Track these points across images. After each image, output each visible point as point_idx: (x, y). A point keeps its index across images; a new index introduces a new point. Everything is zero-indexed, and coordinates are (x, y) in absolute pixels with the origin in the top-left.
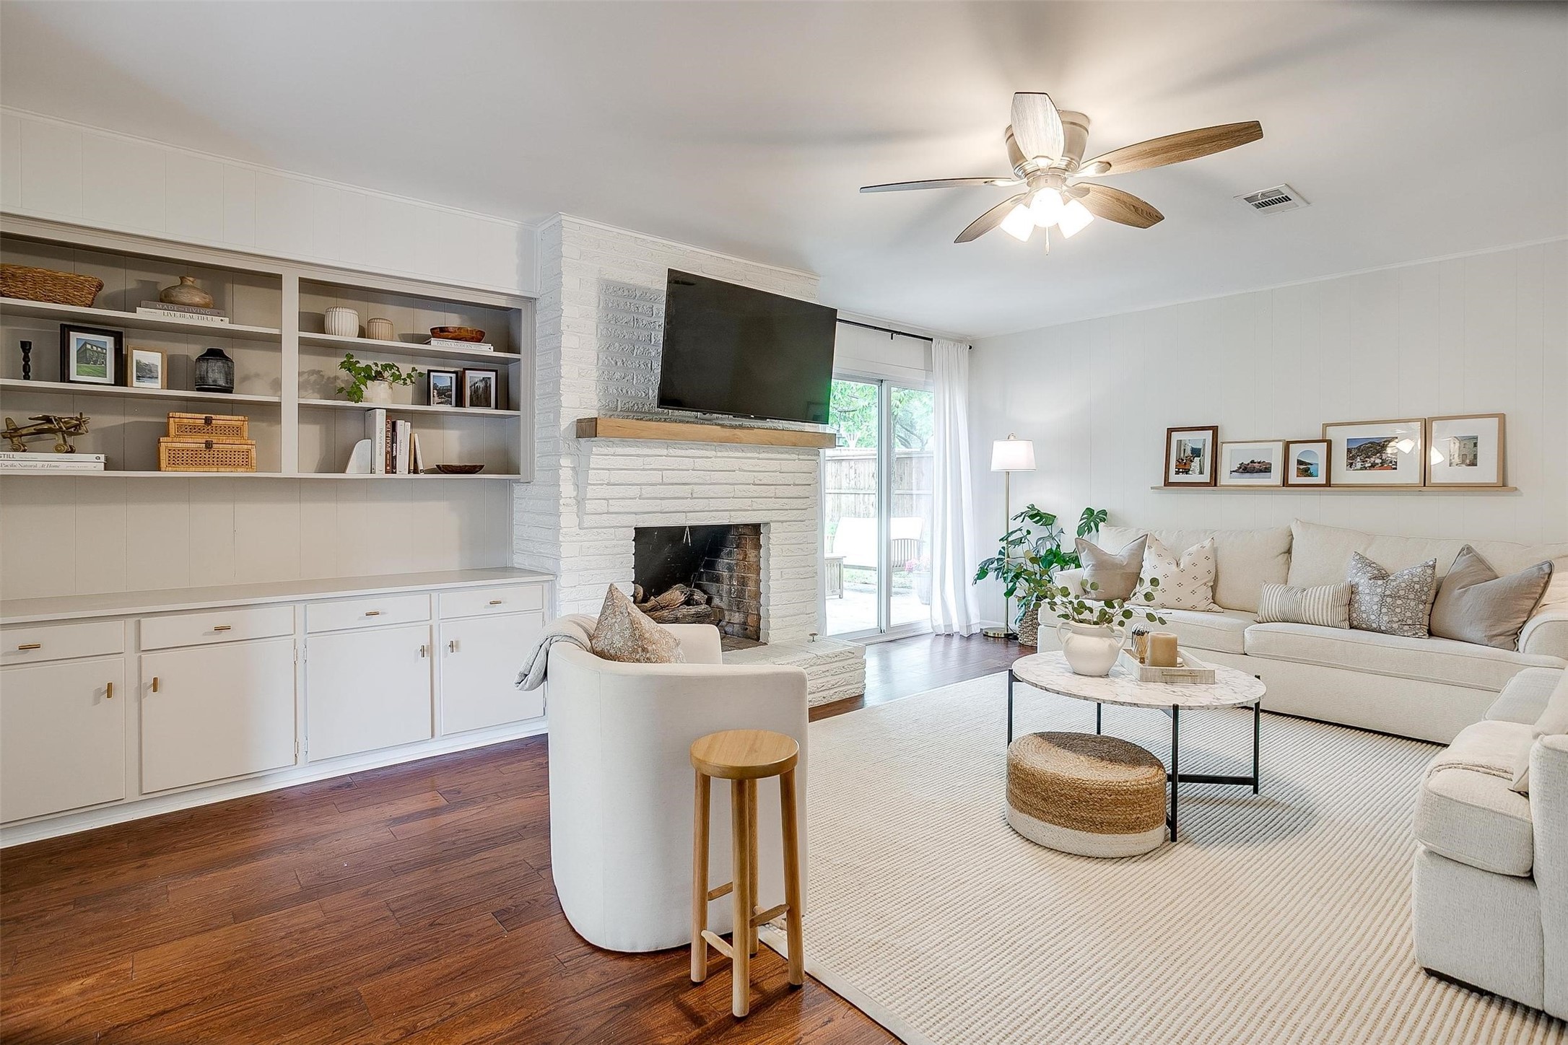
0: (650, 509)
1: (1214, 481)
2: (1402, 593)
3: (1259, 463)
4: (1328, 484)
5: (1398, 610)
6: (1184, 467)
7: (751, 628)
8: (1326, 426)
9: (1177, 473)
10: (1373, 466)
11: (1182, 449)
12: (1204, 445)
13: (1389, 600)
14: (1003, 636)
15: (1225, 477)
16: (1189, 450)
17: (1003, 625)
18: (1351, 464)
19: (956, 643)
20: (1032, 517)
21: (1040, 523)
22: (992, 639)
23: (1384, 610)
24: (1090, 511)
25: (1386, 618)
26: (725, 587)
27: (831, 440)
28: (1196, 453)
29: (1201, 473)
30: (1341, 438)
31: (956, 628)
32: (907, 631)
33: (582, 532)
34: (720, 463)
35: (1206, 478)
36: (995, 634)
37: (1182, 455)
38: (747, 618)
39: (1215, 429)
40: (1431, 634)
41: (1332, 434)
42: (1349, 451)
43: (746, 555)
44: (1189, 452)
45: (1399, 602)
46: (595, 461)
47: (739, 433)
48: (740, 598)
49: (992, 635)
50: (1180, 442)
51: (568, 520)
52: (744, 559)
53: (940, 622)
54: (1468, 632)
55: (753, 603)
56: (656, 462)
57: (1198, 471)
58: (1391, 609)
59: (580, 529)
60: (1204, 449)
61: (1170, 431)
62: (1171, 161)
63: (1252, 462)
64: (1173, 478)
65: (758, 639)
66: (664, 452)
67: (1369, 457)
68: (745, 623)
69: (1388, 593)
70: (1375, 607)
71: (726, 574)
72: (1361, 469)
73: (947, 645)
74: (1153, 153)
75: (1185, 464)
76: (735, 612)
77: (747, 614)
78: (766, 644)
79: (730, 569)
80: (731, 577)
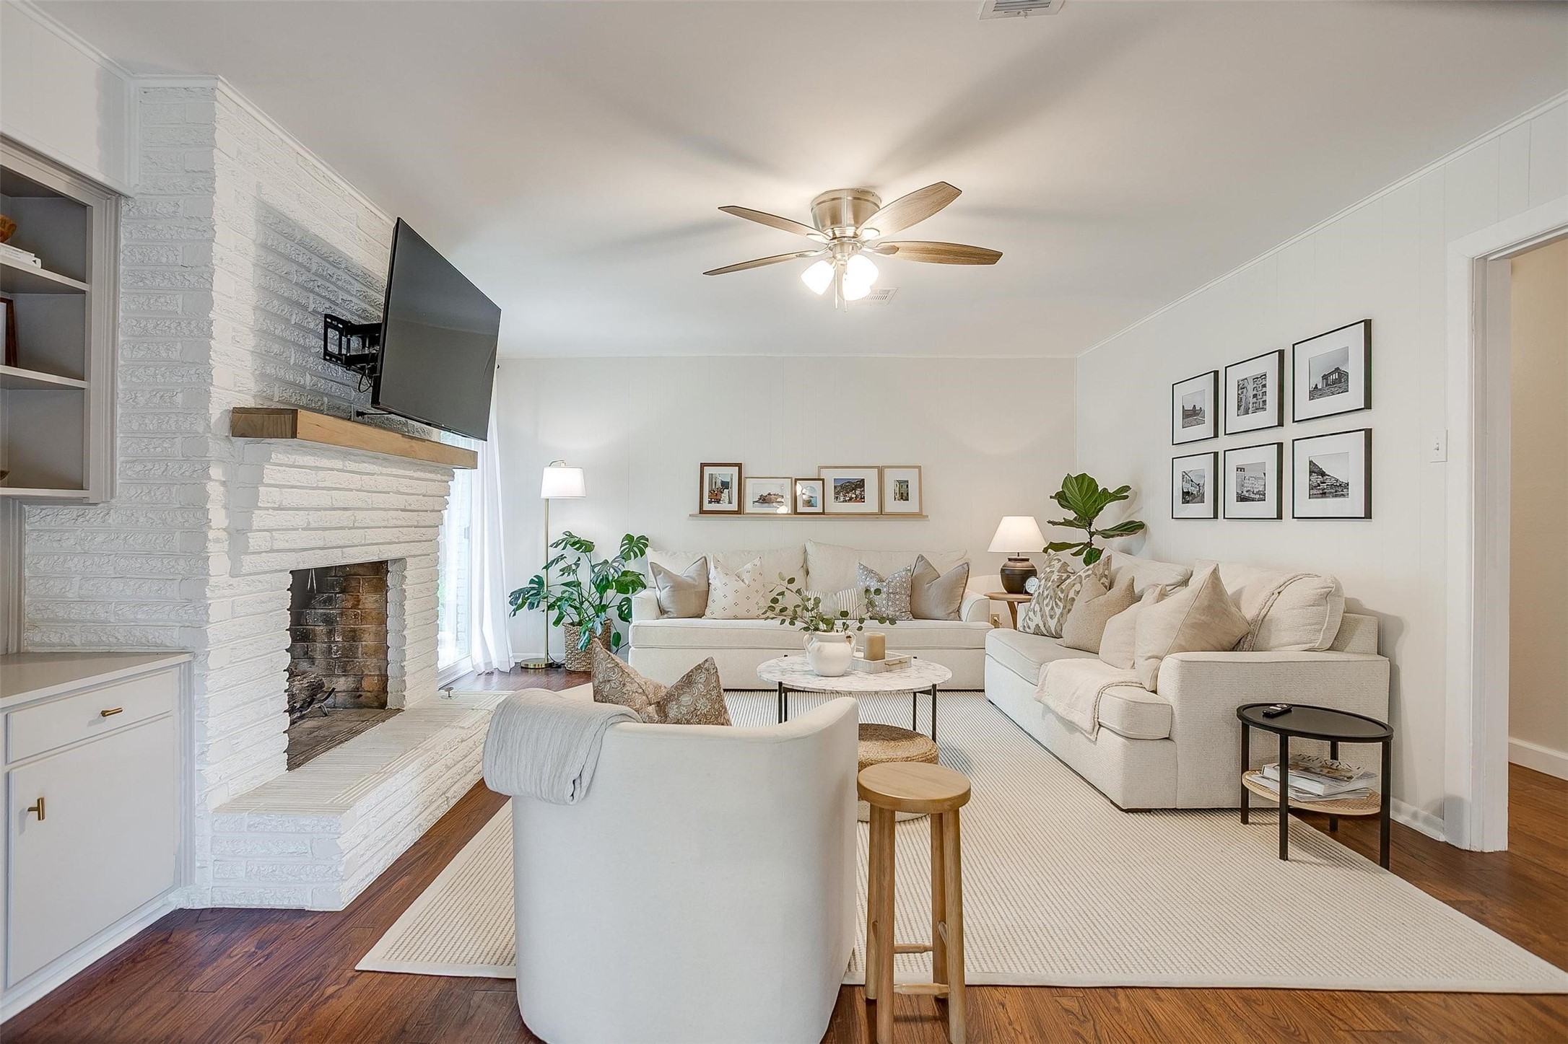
0: (313, 544)
1: (739, 511)
2: (898, 590)
3: (775, 495)
4: (823, 513)
5: (897, 602)
6: (715, 498)
7: (369, 694)
8: (821, 468)
9: (710, 502)
10: (851, 499)
11: (714, 481)
12: (732, 479)
13: (892, 596)
14: (544, 666)
15: (749, 507)
16: (720, 481)
17: (543, 655)
18: (837, 498)
19: (495, 679)
20: (573, 544)
21: (581, 550)
22: (532, 670)
23: (890, 603)
24: (629, 538)
25: (891, 609)
26: (320, 646)
27: (470, 460)
28: (725, 485)
29: (730, 503)
30: (830, 476)
31: (495, 665)
32: (450, 675)
33: (234, 581)
34: (383, 482)
35: (734, 507)
36: (535, 665)
37: (714, 487)
38: (360, 682)
39: (739, 466)
40: (916, 617)
41: (825, 474)
42: (835, 487)
43: (359, 601)
44: (719, 485)
45: (897, 597)
46: (271, 474)
47: (414, 445)
48: (347, 657)
49: (532, 667)
50: (711, 475)
51: (218, 563)
52: (355, 606)
53: (478, 659)
54: (937, 613)
55: (372, 662)
56: (331, 479)
57: (727, 501)
58: (894, 604)
59: (232, 577)
60: (732, 483)
61: (703, 465)
62: (934, 261)
63: (769, 494)
64: (707, 507)
65: (383, 705)
66: (338, 464)
67: (848, 493)
68: (357, 689)
69: (891, 591)
70: (884, 602)
71: (321, 629)
72: (843, 502)
73: (488, 683)
74: (929, 251)
75: (716, 494)
76: (339, 676)
77: (360, 677)
78: (399, 710)
79: (328, 620)
80: (330, 633)
